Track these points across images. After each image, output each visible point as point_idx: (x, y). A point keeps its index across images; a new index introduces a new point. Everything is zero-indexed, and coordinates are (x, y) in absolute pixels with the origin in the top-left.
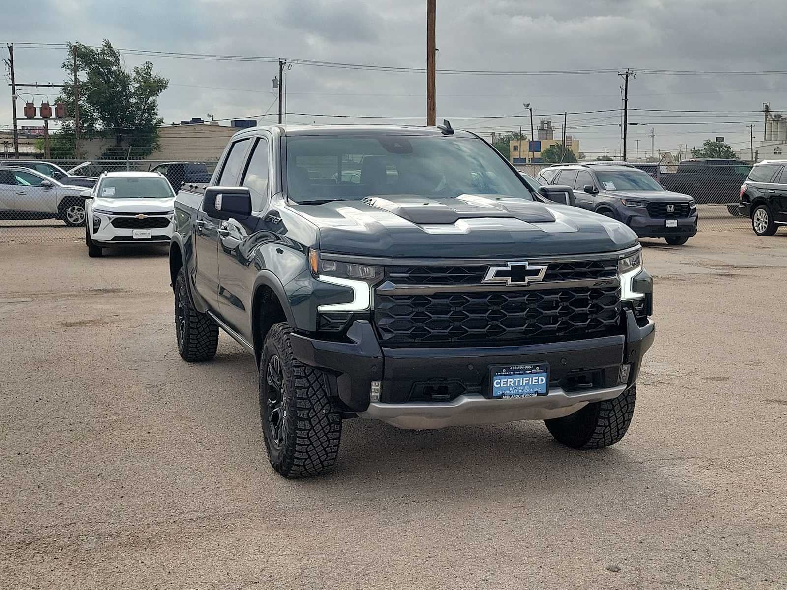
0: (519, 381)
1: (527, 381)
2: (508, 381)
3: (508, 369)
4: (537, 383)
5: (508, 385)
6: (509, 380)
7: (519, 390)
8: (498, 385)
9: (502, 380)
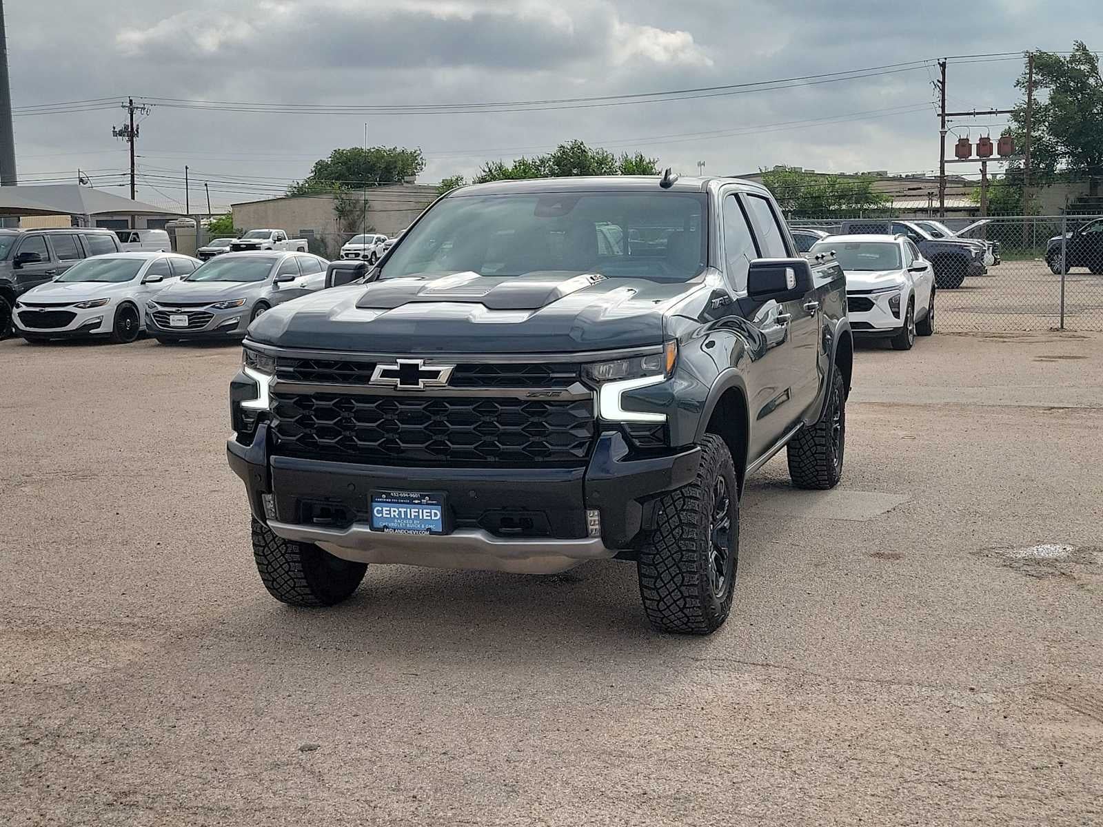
0: (406, 513)
1: (417, 514)
2: (392, 511)
3: (388, 495)
4: (429, 518)
5: (392, 516)
6: (392, 509)
7: (406, 524)
8: (379, 514)
9: (384, 509)
